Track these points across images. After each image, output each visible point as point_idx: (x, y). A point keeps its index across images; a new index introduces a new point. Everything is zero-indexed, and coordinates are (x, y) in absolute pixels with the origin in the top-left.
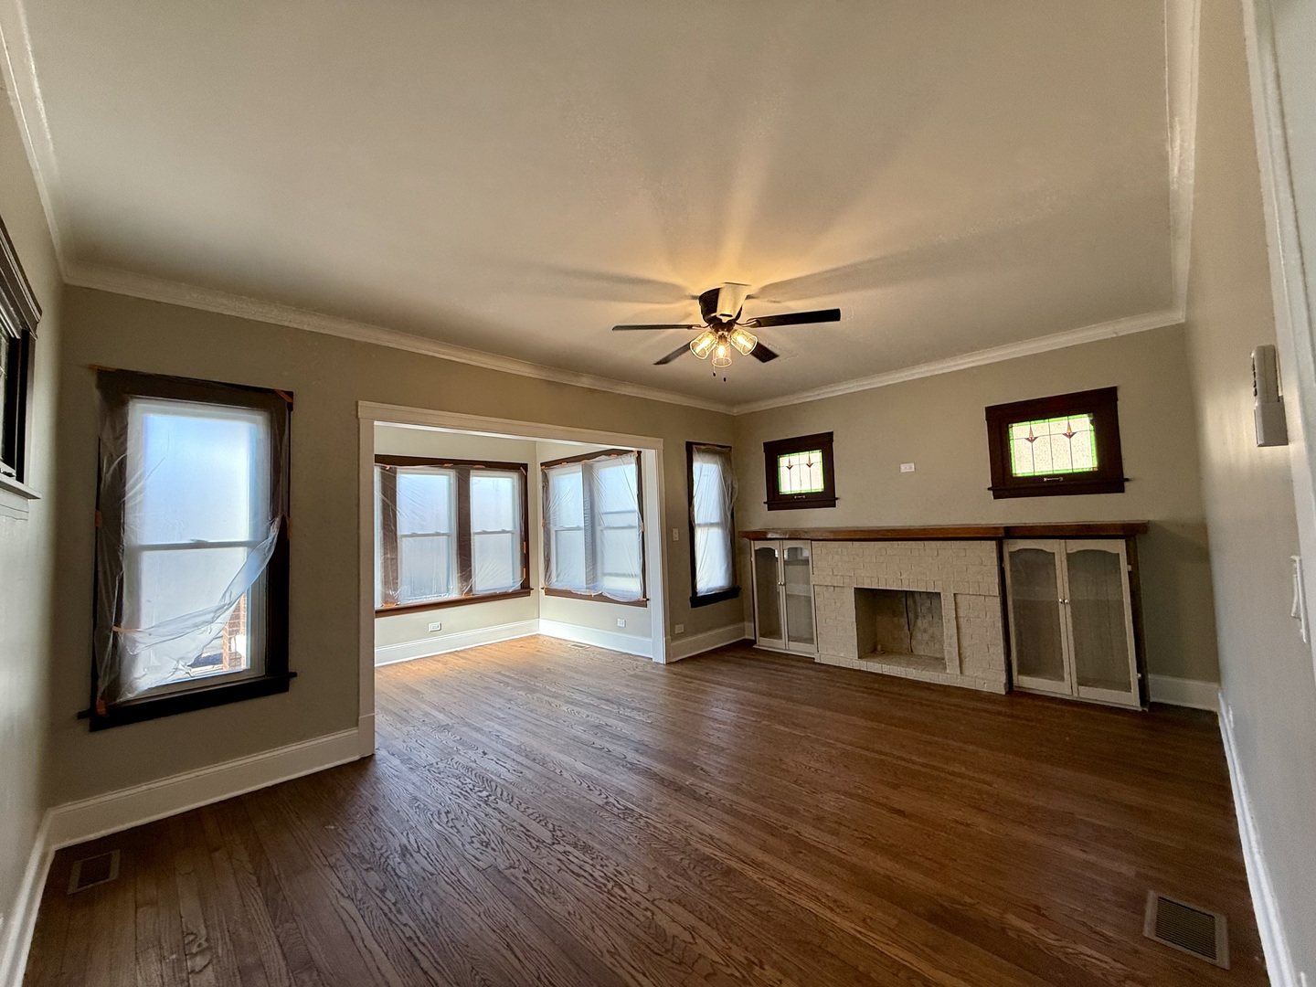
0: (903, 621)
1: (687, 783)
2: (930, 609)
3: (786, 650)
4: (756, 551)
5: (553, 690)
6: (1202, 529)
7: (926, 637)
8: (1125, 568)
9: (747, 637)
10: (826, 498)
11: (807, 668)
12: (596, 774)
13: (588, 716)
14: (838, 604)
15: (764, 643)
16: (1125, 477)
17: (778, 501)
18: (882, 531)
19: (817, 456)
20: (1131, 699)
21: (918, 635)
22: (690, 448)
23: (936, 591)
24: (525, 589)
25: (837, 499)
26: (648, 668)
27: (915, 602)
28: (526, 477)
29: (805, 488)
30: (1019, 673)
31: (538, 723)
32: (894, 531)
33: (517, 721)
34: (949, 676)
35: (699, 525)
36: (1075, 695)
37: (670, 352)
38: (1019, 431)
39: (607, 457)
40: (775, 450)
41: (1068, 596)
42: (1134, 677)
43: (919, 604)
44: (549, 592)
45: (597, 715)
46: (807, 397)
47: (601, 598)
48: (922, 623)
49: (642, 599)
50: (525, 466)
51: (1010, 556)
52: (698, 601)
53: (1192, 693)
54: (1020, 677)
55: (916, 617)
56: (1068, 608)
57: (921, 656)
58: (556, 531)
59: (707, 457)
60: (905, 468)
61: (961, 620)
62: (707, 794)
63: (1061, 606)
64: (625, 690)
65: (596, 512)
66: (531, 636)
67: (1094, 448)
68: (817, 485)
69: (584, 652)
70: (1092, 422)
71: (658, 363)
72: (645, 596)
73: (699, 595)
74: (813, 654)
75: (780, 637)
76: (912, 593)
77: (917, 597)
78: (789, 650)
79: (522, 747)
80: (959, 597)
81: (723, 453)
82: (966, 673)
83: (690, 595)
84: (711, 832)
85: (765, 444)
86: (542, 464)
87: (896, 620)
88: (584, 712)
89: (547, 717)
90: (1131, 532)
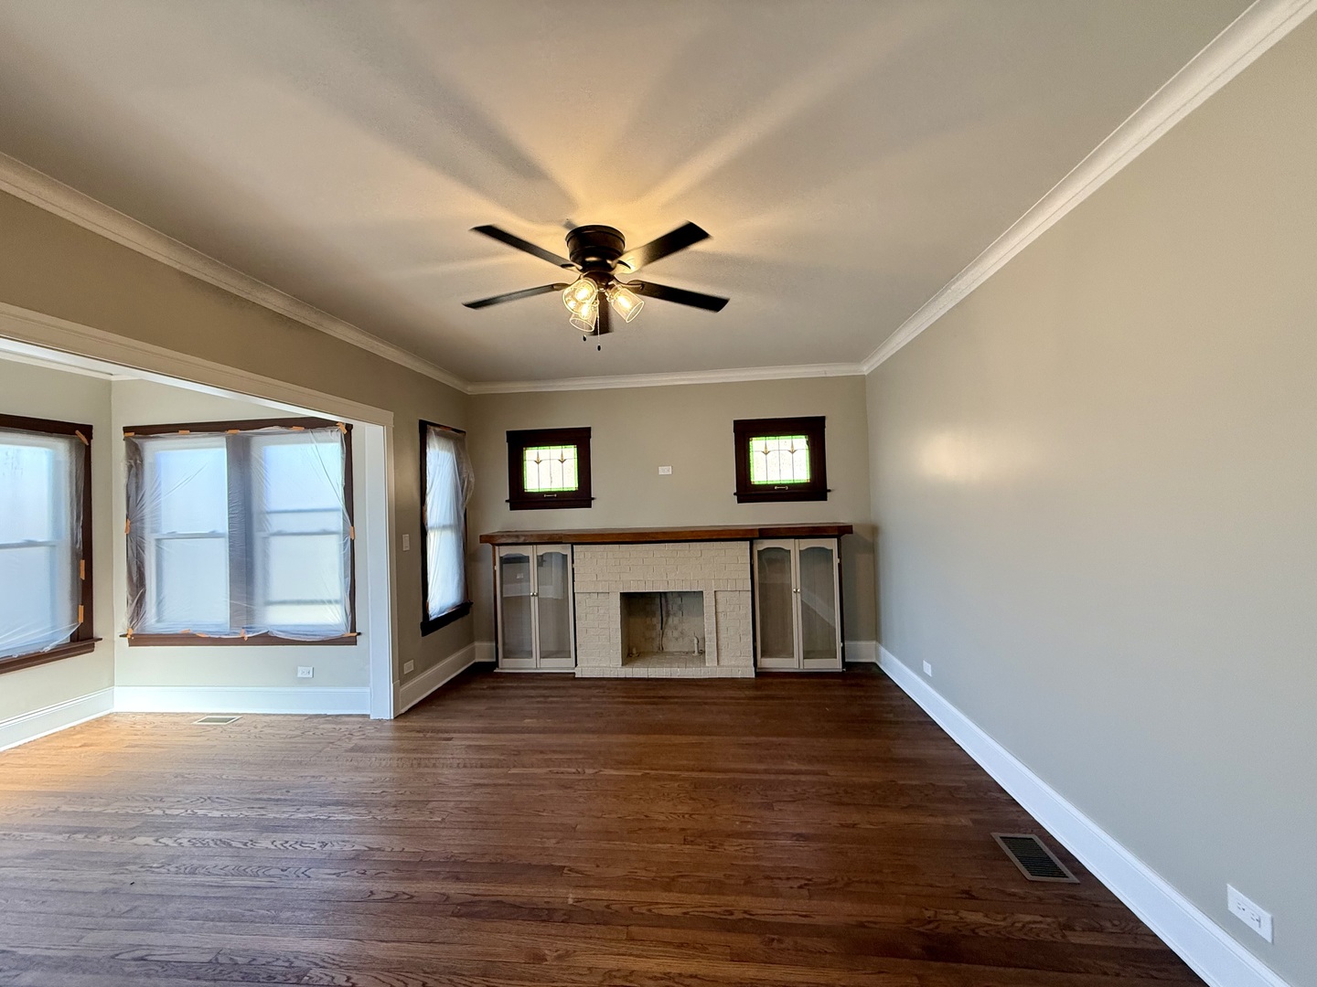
0: (658, 620)
1: (570, 901)
2: (680, 608)
3: (537, 668)
4: (501, 558)
5: (217, 814)
6: (874, 530)
7: (676, 634)
8: (836, 561)
9: (477, 660)
10: (581, 497)
12: (421, 950)
13: (324, 844)
14: (602, 612)
15: (507, 665)
16: (828, 488)
17: (521, 499)
18: (652, 533)
19: (570, 452)
20: (835, 665)
21: (669, 632)
22: (424, 428)
23: (699, 590)
24: (83, 639)
25: (593, 499)
26: (370, 731)
27: (667, 601)
28: (88, 449)
29: (557, 486)
30: (762, 656)
31: (223, 893)
33: (173, 907)
34: (709, 669)
35: (432, 528)
36: (801, 667)
37: (504, 293)
38: (757, 444)
39: (284, 430)
40: (520, 441)
41: (799, 586)
42: (839, 645)
43: (670, 603)
44: (138, 640)
45: (340, 837)
46: (560, 386)
47: (267, 639)
48: (673, 621)
49: (349, 634)
50: (87, 430)
51: (759, 555)
52: (429, 626)
53: (863, 651)
54: (763, 659)
55: (668, 614)
56: (799, 595)
58: (158, 540)
59: (444, 442)
60: (665, 470)
61: (720, 615)
62: (608, 907)
63: (794, 595)
64: (359, 778)
65: (255, 509)
66: (97, 720)
67: (808, 464)
68: (570, 483)
69: (237, 729)
70: (807, 443)
71: (469, 305)
72: (353, 629)
73: (431, 619)
74: (571, 668)
75: (530, 654)
76: (665, 593)
78: (540, 668)
79: (221, 960)
80: (718, 594)
81: (459, 438)
82: (722, 664)
83: (421, 620)
84: (662, 969)
85: (508, 432)
86: (126, 430)
87: (648, 619)
88: (313, 840)
89: (239, 872)
90: (841, 531)
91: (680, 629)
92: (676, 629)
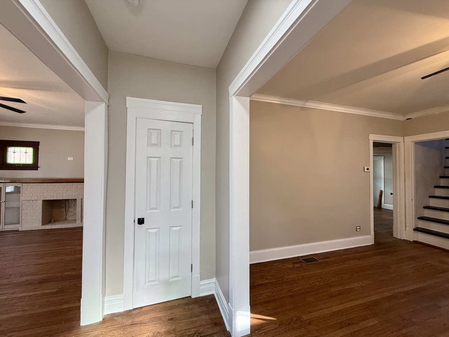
0: (64, 210)
2: (74, 205)
3: (3, 229)
7: (72, 214)
10: (34, 166)
11: (13, 234)
18: (57, 180)
21: (69, 214)
23: (75, 198)
27: (69, 203)
32: (61, 179)
48: (70, 210)
55: (69, 207)
57: (69, 220)
60: (69, 159)
68: (30, 161)
74: (18, 228)
76: (68, 200)
77: (70, 201)
91: (74, 212)
92: (72, 212)
